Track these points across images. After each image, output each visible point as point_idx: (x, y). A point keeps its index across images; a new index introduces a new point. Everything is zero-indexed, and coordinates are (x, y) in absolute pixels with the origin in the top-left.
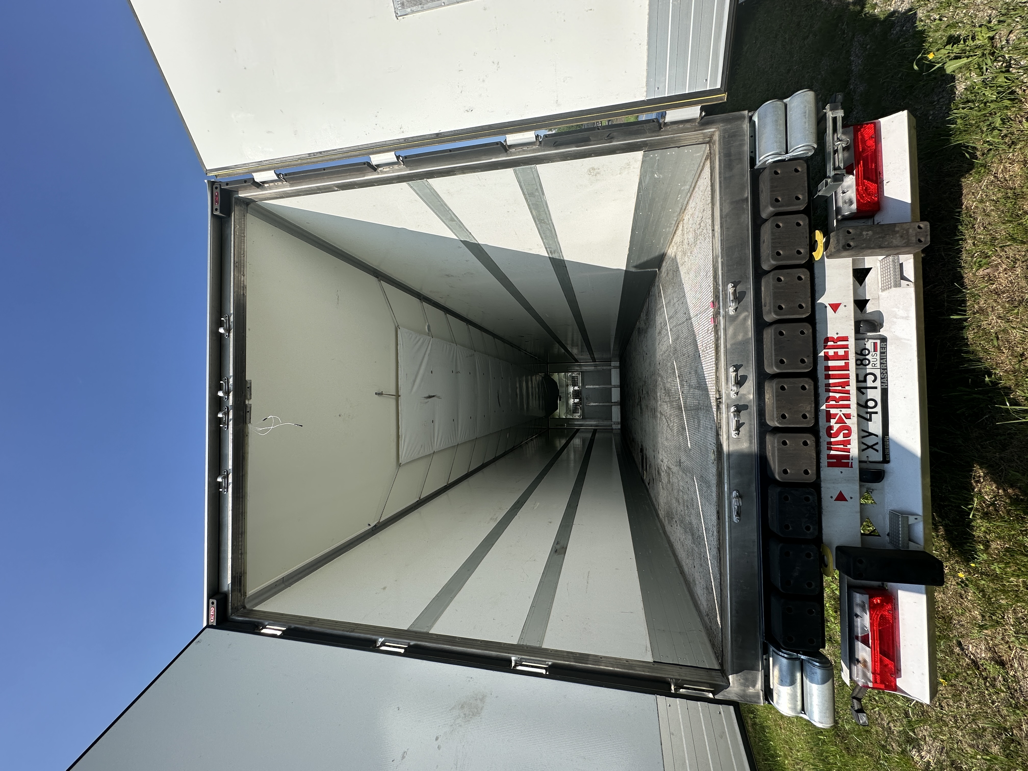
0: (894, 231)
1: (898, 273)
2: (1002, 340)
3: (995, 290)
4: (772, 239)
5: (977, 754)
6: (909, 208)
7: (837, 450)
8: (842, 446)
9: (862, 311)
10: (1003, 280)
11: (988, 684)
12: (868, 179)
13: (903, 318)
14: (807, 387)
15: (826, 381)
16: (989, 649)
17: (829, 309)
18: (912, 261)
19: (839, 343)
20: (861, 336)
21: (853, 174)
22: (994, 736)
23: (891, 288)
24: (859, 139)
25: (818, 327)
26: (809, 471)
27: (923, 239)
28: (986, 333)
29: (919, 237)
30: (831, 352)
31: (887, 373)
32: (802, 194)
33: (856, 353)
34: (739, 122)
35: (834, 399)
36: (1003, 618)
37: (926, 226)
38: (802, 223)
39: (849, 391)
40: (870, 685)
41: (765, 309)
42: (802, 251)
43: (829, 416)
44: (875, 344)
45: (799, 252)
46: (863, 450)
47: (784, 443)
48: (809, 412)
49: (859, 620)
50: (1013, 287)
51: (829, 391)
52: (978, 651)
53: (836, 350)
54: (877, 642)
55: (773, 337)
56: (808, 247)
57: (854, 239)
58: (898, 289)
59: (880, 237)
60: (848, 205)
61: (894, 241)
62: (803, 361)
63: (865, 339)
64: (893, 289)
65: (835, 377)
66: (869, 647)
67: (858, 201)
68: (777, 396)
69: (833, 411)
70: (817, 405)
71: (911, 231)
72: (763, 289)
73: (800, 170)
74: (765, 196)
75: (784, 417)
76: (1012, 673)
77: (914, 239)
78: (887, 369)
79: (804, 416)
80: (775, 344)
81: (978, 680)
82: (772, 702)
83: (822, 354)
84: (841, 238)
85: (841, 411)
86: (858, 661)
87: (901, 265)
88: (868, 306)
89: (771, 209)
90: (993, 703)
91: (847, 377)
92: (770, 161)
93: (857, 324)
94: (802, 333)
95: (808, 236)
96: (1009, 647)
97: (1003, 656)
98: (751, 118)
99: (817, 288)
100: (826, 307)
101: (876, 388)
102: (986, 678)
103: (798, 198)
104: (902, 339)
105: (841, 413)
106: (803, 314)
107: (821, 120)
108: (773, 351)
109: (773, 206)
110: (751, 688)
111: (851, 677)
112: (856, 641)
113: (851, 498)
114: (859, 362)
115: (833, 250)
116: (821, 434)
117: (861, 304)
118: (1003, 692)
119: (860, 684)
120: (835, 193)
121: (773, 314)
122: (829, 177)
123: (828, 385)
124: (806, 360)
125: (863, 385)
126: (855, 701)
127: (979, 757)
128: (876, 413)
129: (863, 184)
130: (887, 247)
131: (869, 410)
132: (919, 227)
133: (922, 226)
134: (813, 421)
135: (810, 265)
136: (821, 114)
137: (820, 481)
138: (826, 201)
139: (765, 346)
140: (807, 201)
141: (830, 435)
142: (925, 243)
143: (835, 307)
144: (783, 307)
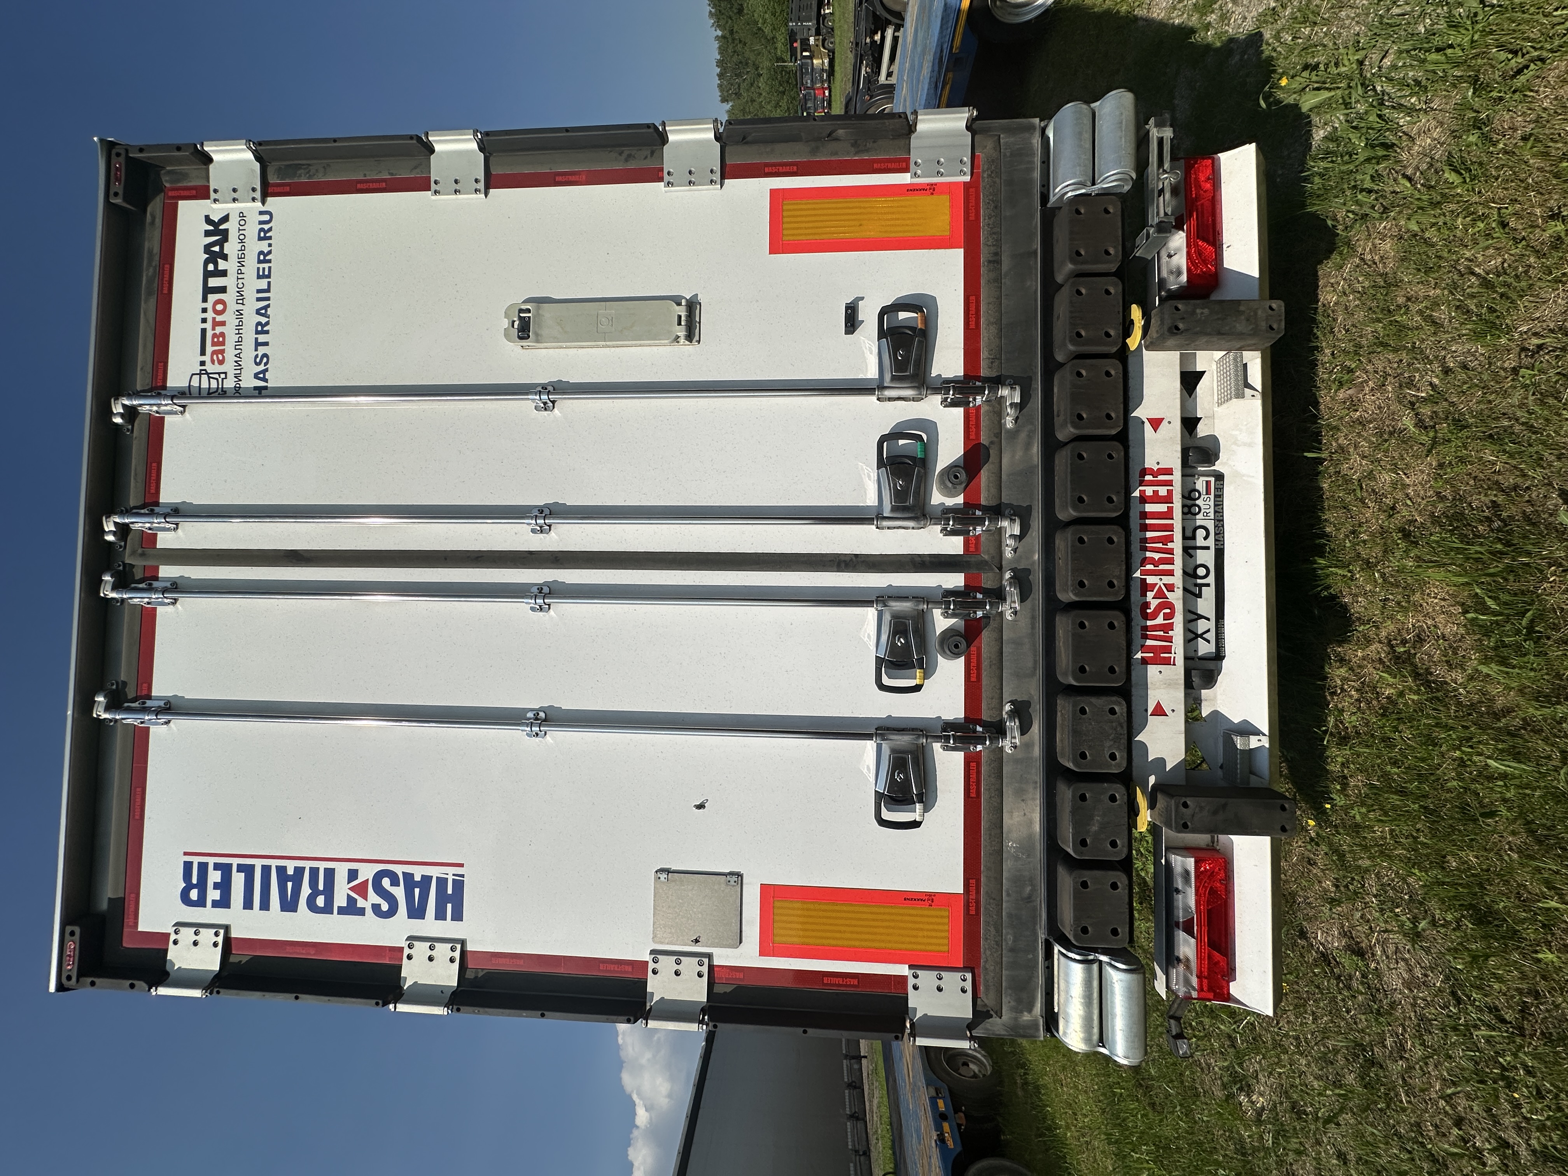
0: (1238, 311)
1: (1241, 378)
2: (1367, 491)
3: (1358, 419)
4: (1071, 312)
5: (1326, 1089)
6: (1257, 283)
7: (1155, 638)
8: (1161, 633)
9: (1191, 434)
10: (1370, 402)
11: (1341, 985)
12: (1204, 240)
13: (1245, 444)
14: (1115, 539)
15: (1141, 535)
16: (1344, 934)
17: (1148, 427)
18: (1258, 361)
19: (1161, 478)
20: (1189, 471)
21: (1183, 230)
22: (1347, 1060)
23: (1231, 399)
24: (1192, 179)
25: (1132, 451)
26: (1117, 669)
27: (1275, 326)
28: (1347, 480)
29: (1270, 323)
30: (1149, 491)
31: (1223, 526)
32: (1115, 247)
33: (1183, 497)
34: (1027, 135)
35: (1152, 561)
36: (1363, 886)
37: (1280, 306)
38: (1112, 291)
39: (1173, 549)
40: (1194, 994)
41: (1058, 421)
42: (1112, 333)
43: (1145, 587)
44: (1208, 483)
45: (1108, 335)
46: (1190, 641)
47: (1082, 625)
48: (1118, 577)
49: (1180, 896)
50: (1381, 412)
51: (1146, 549)
52: (1330, 939)
53: (1156, 488)
54: (1205, 929)
55: (1069, 462)
56: (1121, 327)
57: (1183, 318)
58: (1240, 402)
59: (1218, 319)
60: (1174, 276)
61: (1238, 325)
62: (1110, 500)
63: (1194, 476)
64: (1234, 400)
65: (1155, 528)
66: (1193, 937)
67: (1189, 270)
68: (1073, 553)
69: (1150, 580)
70: (1129, 571)
71: (1260, 312)
72: (1056, 390)
73: (1111, 211)
74: (1061, 248)
75: (1082, 584)
76: (1373, 965)
77: (1263, 325)
78: (1223, 520)
79: (1111, 585)
80: (1072, 473)
81: (1328, 981)
82: (1056, 1034)
83: (1137, 494)
84: (1166, 316)
85: (1161, 579)
86: (1178, 960)
87: (1245, 365)
88: (1200, 426)
89: (1070, 266)
90: (1348, 1012)
91: (1170, 528)
92: (1070, 194)
93: (1185, 452)
94: (1110, 456)
95: (1121, 310)
96: (1371, 928)
97: (1362, 942)
98: (1043, 130)
99: (1132, 394)
100: (1143, 423)
101: (1208, 548)
102: (1339, 976)
103: (1107, 253)
104: (1243, 476)
105: (1161, 583)
106: (1112, 428)
107: (1142, 141)
108: (1069, 483)
109: (1073, 261)
110: (1026, 1013)
111: (1168, 987)
112: (1176, 929)
113: (1173, 711)
114: (1186, 510)
115: (1155, 335)
116: (1133, 614)
117: (1190, 423)
118: (1362, 993)
119: (1181, 994)
120: (1158, 253)
121: (1069, 425)
122: (1152, 226)
123: (1145, 540)
124: (1115, 499)
125: (1190, 543)
126: (1172, 1021)
127: (1328, 1092)
128: (1208, 585)
129: (1196, 245)
130: (1228, 334)
131: (1199, 581)
132: (1271, 308)
133: (1274, 306)
134: (1123, 592)
135: (1123, 354)
136: (1142, 133)
137: (1131, 686)
138: (1146, 267)
139: (1056, 478)
140: (1120, 257)
141: (1146, 617)
142: (1278, 332)
143: (1156, 423)
144: (1085, 416)
